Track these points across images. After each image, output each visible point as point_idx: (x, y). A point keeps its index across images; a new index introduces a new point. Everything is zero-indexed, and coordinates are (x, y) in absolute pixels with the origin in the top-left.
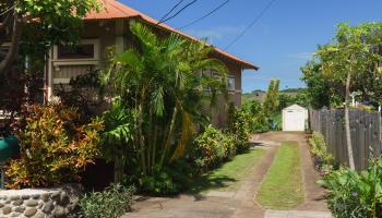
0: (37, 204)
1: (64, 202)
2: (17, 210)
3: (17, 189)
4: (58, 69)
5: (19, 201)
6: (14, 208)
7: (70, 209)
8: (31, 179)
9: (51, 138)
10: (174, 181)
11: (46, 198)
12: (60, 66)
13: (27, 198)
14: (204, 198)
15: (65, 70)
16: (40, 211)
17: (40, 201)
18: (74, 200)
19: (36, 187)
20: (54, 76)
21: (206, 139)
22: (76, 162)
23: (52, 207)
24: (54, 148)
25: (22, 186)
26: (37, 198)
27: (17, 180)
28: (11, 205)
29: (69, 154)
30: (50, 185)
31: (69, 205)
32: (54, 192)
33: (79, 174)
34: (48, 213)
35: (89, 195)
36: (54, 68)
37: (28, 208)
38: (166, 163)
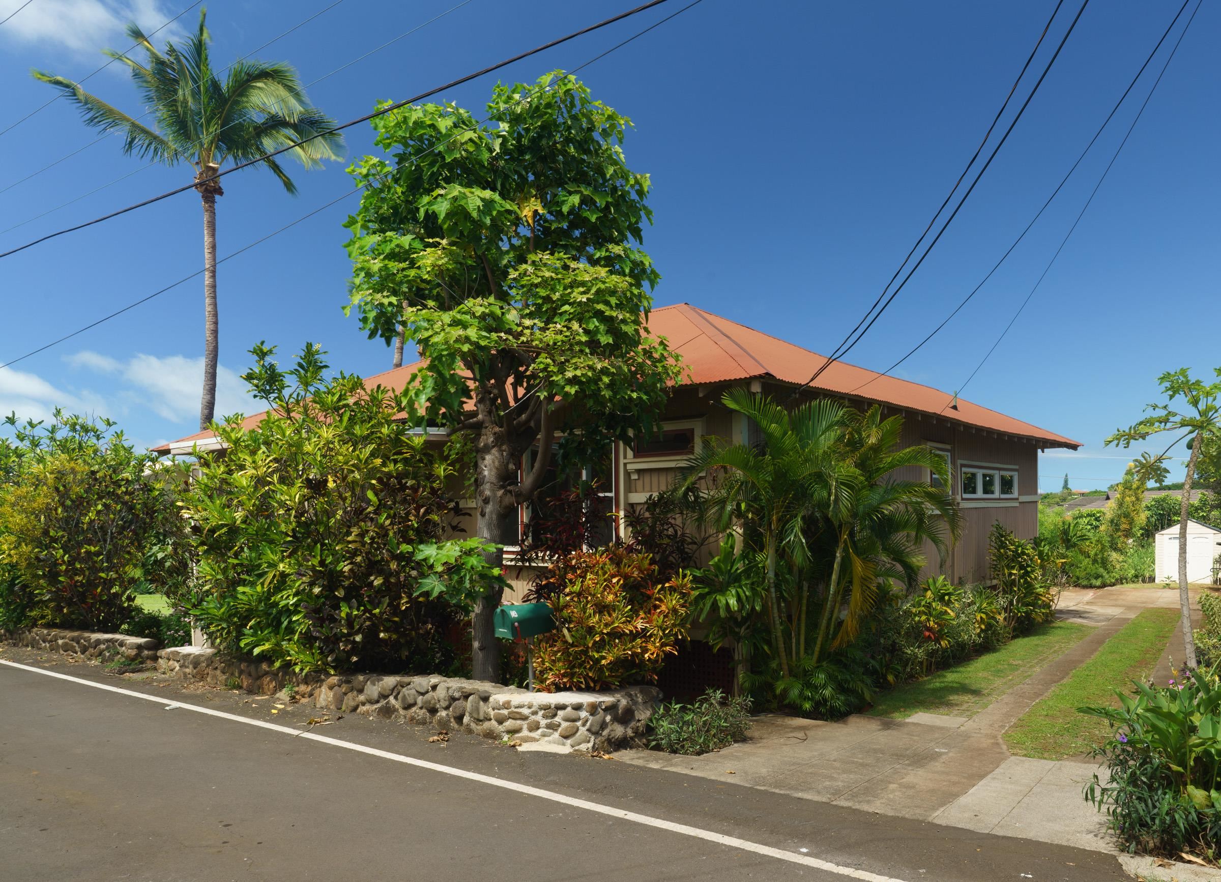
0: (579, 719)
1: (625, 717)
2: (549, 726)
3: (549, 691)
4: (634, 477)
5: (552, 711)
6: (543, 722)
7: (636, 731)
8: (572, 675)
9: (602, 608)
10: (841, 688)
11: (593, 709)
12: (639, 471)
13: (563, 707)
14: (900, 725)
15: (647, 478)
16: (583, 730)
17: (583, 714)
18: (643, 715)
19: (580, 690)
20: (629, 490)
21: (928, 606)
22: (645, 650)
23: (603, 725)
24: (606, 625)
25: (559, 689)
26: (578, 707)
27: (550, 678)
28: (539, 717)
29: (634, 636)
30: (604, 688)
31: (633, 724)
32: (607, 699)
33: (654, 670)
34: (596, 734)
35: (667, 710)
36: (628, 474)
37: (565, 725)
38: (824, 656)
